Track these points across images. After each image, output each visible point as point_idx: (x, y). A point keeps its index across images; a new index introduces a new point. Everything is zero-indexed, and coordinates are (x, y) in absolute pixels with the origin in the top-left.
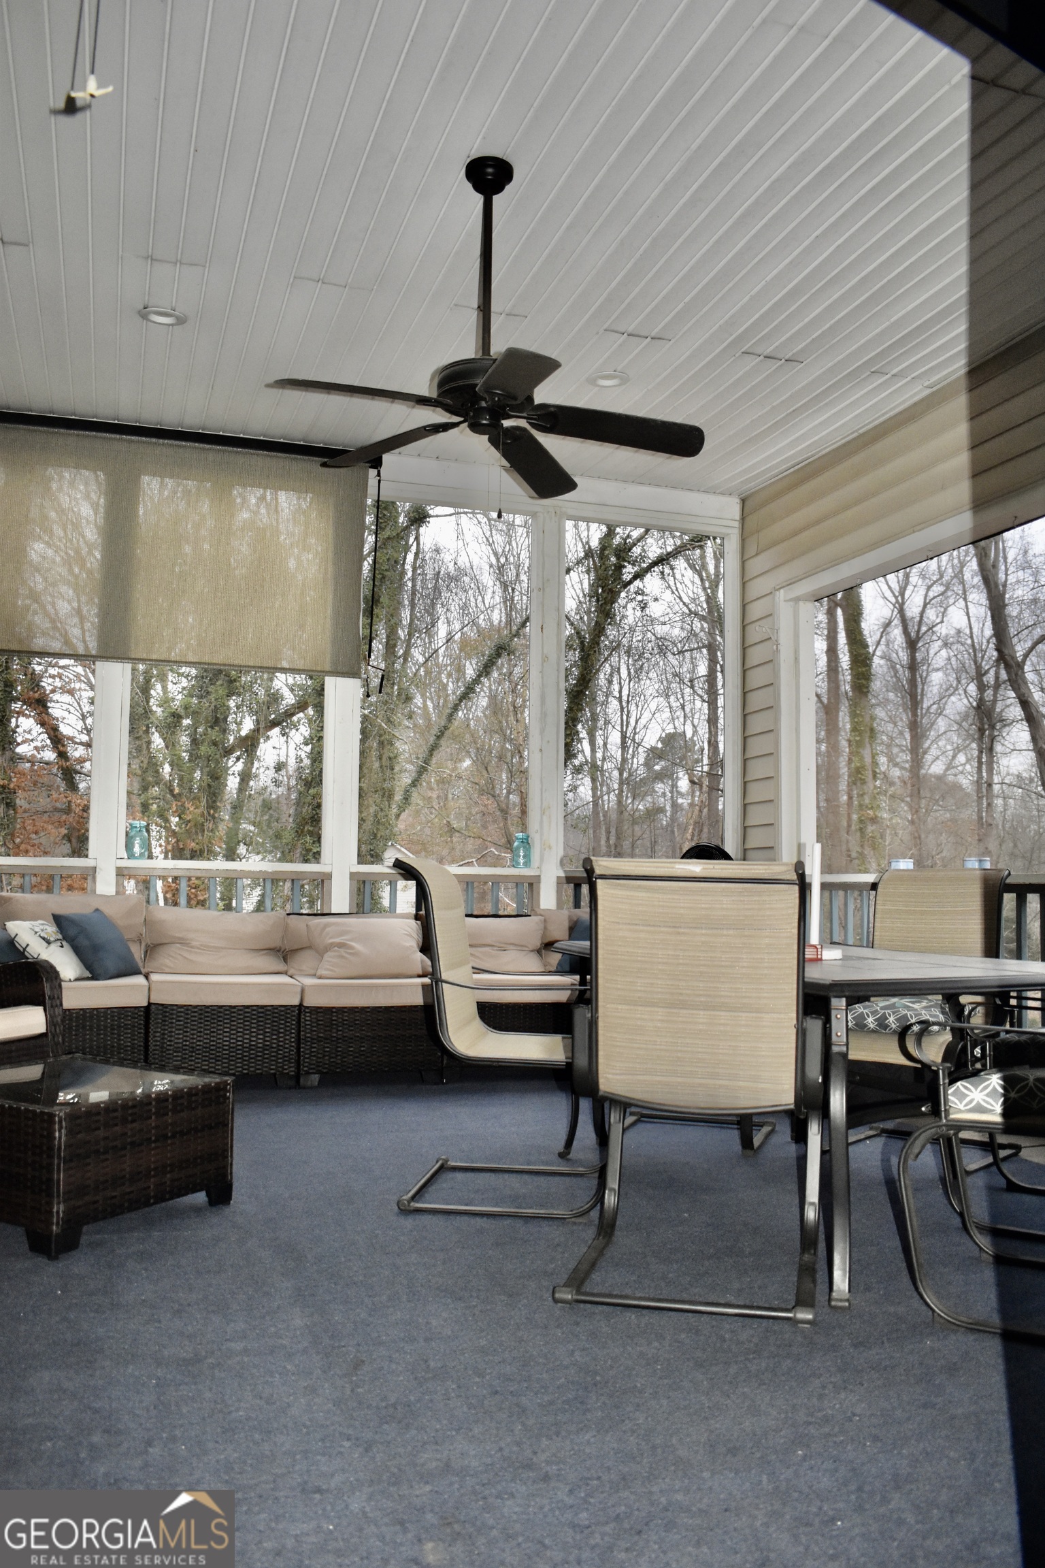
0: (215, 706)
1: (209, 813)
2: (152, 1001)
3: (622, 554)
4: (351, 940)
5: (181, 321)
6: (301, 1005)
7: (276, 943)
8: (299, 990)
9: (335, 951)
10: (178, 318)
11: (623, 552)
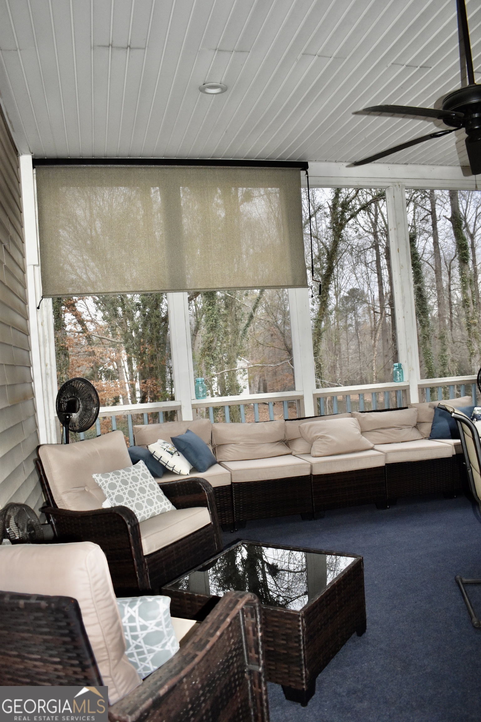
0: (156, 299)
1: (158, 350)
2: (233, 481)
3: (345, 206)
4: (327, 434)
5: (224, 90)
6: (311, 474)
7: (282, 437)
8: (309, 466)
9: (319, 440)
10: (222, 89)
11: (345, 205)
